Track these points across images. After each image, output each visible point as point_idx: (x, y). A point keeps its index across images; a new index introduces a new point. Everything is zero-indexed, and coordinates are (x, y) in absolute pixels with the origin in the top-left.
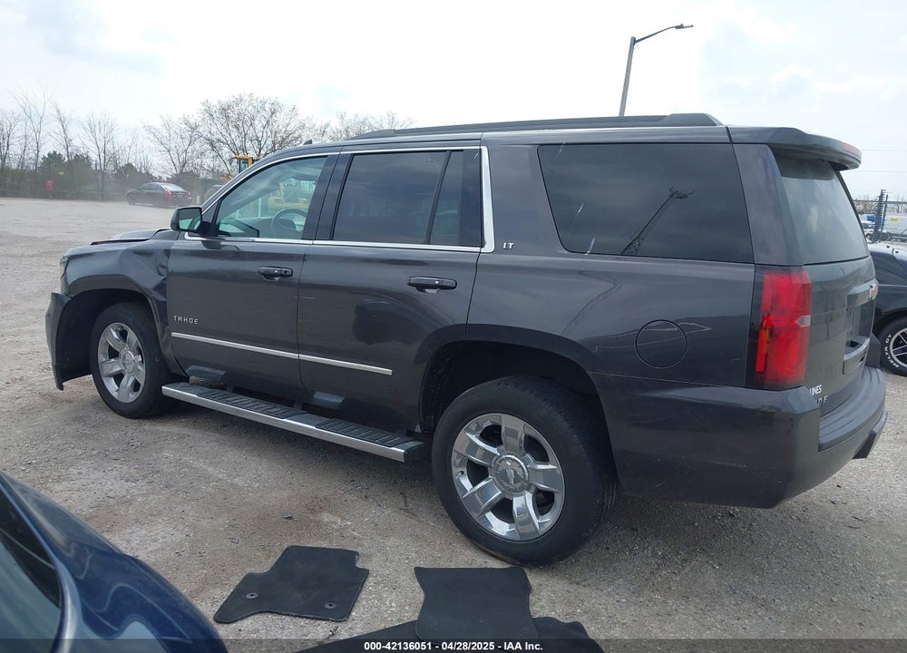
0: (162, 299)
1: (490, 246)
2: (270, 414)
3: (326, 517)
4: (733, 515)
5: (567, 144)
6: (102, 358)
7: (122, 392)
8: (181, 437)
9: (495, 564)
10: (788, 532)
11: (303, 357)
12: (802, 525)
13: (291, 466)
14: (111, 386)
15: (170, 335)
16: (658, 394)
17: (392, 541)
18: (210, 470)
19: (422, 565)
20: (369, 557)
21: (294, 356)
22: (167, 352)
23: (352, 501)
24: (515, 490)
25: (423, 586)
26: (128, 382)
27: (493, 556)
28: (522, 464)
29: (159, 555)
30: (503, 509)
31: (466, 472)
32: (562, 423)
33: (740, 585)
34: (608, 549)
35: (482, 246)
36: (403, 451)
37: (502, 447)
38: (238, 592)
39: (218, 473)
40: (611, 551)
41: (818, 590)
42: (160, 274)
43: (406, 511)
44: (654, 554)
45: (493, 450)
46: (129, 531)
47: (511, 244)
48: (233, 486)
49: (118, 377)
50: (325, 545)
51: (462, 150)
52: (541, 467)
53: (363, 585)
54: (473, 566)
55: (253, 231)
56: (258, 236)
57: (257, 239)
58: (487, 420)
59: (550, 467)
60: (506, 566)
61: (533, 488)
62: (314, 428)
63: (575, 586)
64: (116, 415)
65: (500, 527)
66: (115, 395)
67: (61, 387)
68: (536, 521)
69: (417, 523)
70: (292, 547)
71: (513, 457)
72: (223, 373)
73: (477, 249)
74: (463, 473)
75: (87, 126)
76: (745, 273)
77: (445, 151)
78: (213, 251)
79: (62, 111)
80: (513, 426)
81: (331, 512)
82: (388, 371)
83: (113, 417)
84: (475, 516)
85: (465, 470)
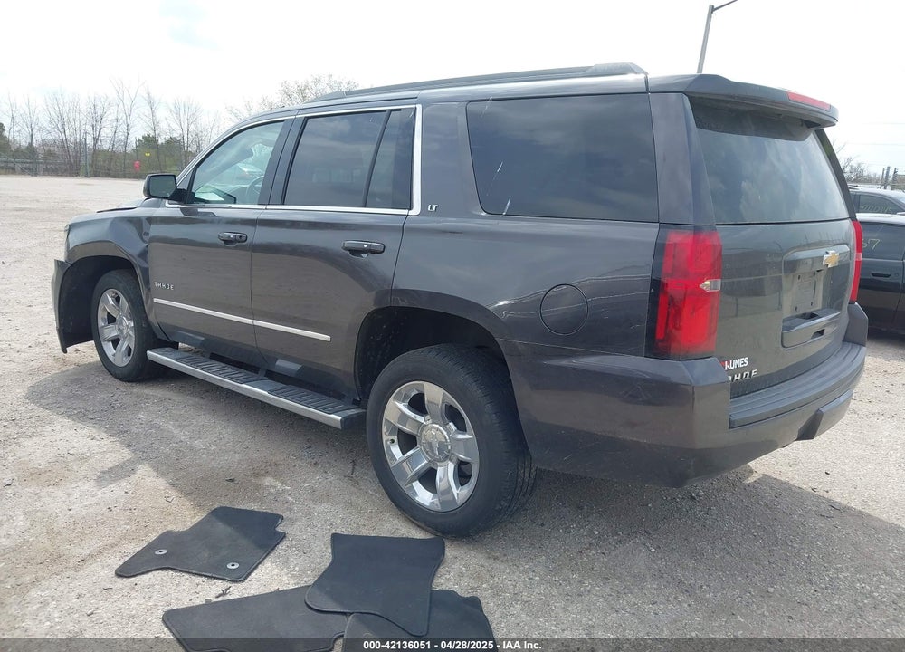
0: (145, 266)
1: (416, 209)
2: (231, 379)
3: (268, 481)
4: (693, 498)
5: (493, 100)
6: (101, 323)
7: (118, 356)
8: (162, 400)
9: (418, 534)
10: (748, 517)
11: (258, 323)
12: (768, 511)
13: (255, 431)
14: (109, 349)
15: (152, 301)
16: (564, 362)
17: (324, 507)
18: (176, 432)
19: (341, 531)
20: (293, 521)
21: (249, 321)
22: (151, 318)
23: (300, 467)
24: (440, 461)
25: (334, 553)
26: (123, 346)
27: (419, 526)
28: (445, 433)
29: (91, 510)
30: (428, 478)
31: (396, 440)
32: (476, 392)
33: (671, 569)
34: (542, 525)
35: (410, 209)
36: (339, 418)
37: (428, 417)
38: (151, 547)
39: (181, 435)
40: (545, 528)
41: (757, 579)
42: (144, 241)
43: (351, 478)
44: (591, 532)
45: (421, 419)
46: (74, 486)
47: (435, 206)
48: (191, 448)
49: (115, 342)
50: (255, 507)
51: (399, 110)
52: (461, 436)
53: (273, 549)
54: (395, 536)
55: (231, 198)
56: (235, 203)
57: (233, 206)
58: (411, 388)
59: (468, 437)
60: (428, 536)
61: (455, 460)
62: (266, 393)
63: (491, 560)
64: (113, 378)
65: (424, 497)
66: (111, 358)
67: (65, 352)
68: (455, 491)
69: (356, 490)
70: (221, 508)
71: (437, 426)
72: (203, 339)
73: (405, 212)
74: (393, 441)
75: (173, 109)
76: (649, 233)
77: (385, 111)
78: (191, 218)
79: (152, 95)
80: (435, 394)
81: (275, 477)
82: (326, 338)
83: (110, 380)
84: (402, 484)
85: (396, 439)
